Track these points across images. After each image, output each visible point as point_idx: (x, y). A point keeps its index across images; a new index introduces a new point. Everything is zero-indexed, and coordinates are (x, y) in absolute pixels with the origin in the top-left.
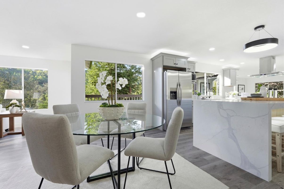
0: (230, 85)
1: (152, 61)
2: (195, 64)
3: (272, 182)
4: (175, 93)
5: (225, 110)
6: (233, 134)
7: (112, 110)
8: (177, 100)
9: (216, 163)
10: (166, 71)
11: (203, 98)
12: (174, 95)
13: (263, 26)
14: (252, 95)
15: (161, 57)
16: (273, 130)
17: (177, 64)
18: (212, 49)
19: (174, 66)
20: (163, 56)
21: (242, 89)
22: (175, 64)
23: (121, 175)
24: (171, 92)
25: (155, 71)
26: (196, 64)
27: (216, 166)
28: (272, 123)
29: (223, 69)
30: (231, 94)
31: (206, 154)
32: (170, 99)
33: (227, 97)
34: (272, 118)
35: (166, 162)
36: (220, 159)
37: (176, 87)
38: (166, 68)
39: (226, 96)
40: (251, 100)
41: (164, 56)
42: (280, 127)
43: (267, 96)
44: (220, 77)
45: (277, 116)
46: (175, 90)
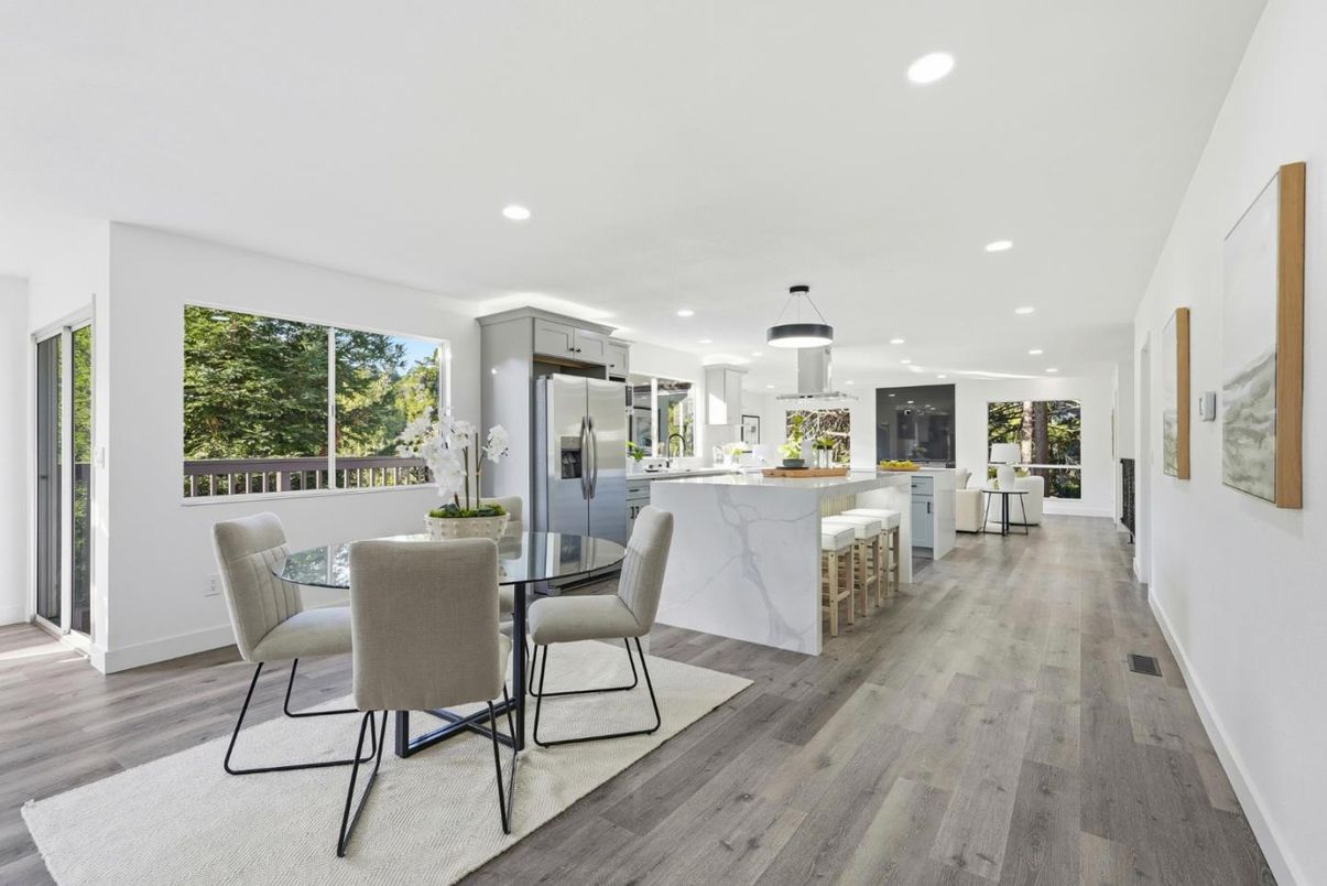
0: (725, 422)
1: (482, 327)
2: (626, 347)
3: (822, 654)
4: (576, 454)
5: (735, 507)
6: (753, 566)
7: (488, 525)
8: (583, 482)
9: (719, 647)
10: (548, 378)
11: (651, 467)
12: (574, 461)
13: (805, 289)
14: (785, 461)
15: (528, 322)
16: (825, 546)
17: (579, 351)
18: (685, 313)
19: (570, 356)
20: (534, 319)
21: (753, 429)
22: (572, 350)
23: (497, 720)
24: (565, 453)
25: (494, 371)
26: (630, 349)
27: (719, 653)
28: (823, 532)
29: (704, 367)
30: (727, 453)
31: (690, 633)
32: (563, 478)
33: (718, 461)
34: (824, 520)
35: (640, 639)
36: (724, 639)
37: (578, 435)
38: (544, 365)
39: (715, 457)
40: (784, 476)
41: (537, 321)
42: (836, 537)
43: (816, 463)
44: (695, 393)
45: (832, 514)
46: (575, 447)
